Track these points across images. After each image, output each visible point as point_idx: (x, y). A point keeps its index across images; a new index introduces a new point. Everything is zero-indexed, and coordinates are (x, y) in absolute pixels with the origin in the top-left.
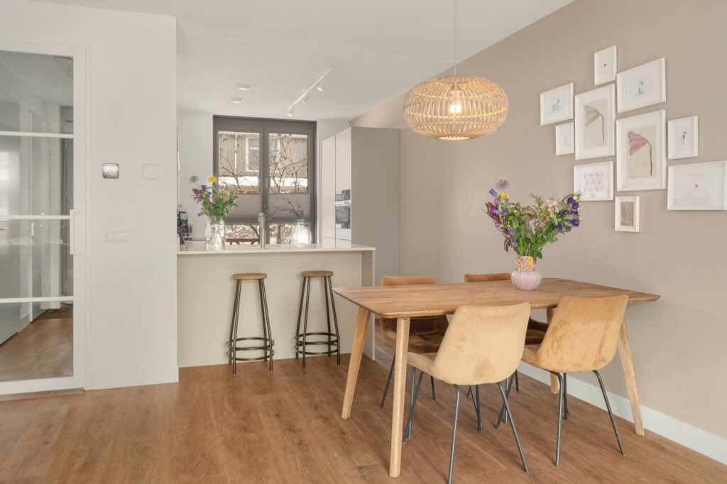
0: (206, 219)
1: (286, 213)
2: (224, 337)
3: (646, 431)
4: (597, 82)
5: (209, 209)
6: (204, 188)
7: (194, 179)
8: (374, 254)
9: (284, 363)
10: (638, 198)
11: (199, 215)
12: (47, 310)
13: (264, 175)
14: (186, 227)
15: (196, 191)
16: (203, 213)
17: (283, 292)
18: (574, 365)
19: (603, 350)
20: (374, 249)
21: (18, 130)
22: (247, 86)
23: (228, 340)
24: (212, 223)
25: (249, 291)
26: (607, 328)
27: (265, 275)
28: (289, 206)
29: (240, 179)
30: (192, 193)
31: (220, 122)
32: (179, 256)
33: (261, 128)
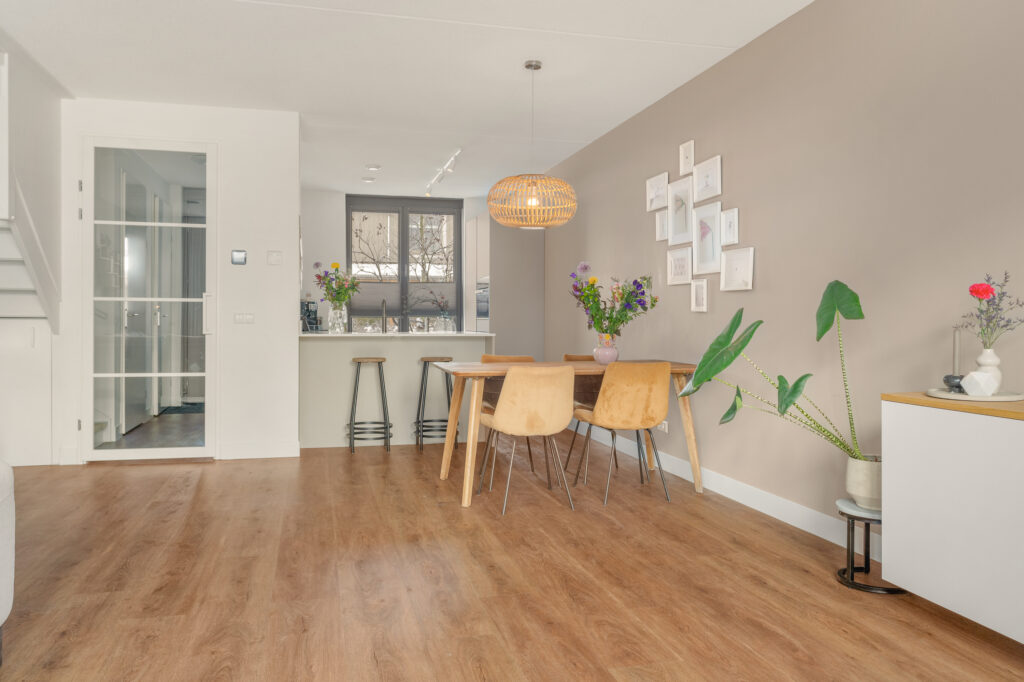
0: (328, 303)
1: (428, 305)
2: (344, 419)
3: (704, 489)
4: (681, 173)
5: (332, 295)
6: (326, 273)
7: (317, 265)
8: (494, 339)
9: (403, 449)
10: (705, 281)
11: (322, 300)
12: (169, 408)
13: (404, 260)
14: (315, 319)
15: (319, 277)
16: (325, 299)
17: (402, 377)
18: (623, 422)
19: (650, 410)
20: (493, 335)
21: (144, 219)
22: (378, 167)
23: (349, 422)
24: (334, 309)
25: (369, 374)
26: (650, 390)
27: (384, 360)
28: (432, 297)
29: (382, 266)
30: (316, 279)
31: (355, 202)
32: (301, 339)
33: (400, 209)
